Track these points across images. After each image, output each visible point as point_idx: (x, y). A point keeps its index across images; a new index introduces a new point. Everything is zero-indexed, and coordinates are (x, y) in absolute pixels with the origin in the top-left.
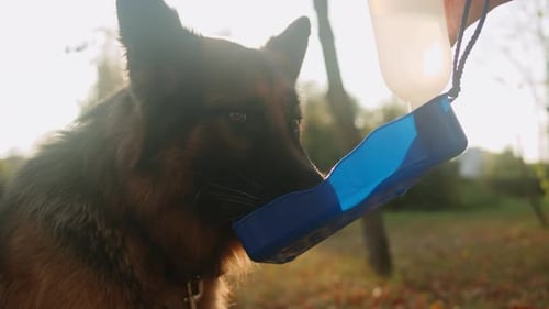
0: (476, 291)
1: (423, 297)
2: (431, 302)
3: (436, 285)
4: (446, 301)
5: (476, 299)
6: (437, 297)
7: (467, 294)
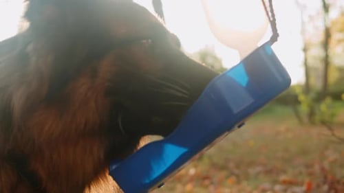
0: (259, 169)
1: (223, 174)
2: (227, 177)
3: (231, 165)
4: (237, 176)
5: (258, 174)
6: (232, 174)
7: (252, 171)
